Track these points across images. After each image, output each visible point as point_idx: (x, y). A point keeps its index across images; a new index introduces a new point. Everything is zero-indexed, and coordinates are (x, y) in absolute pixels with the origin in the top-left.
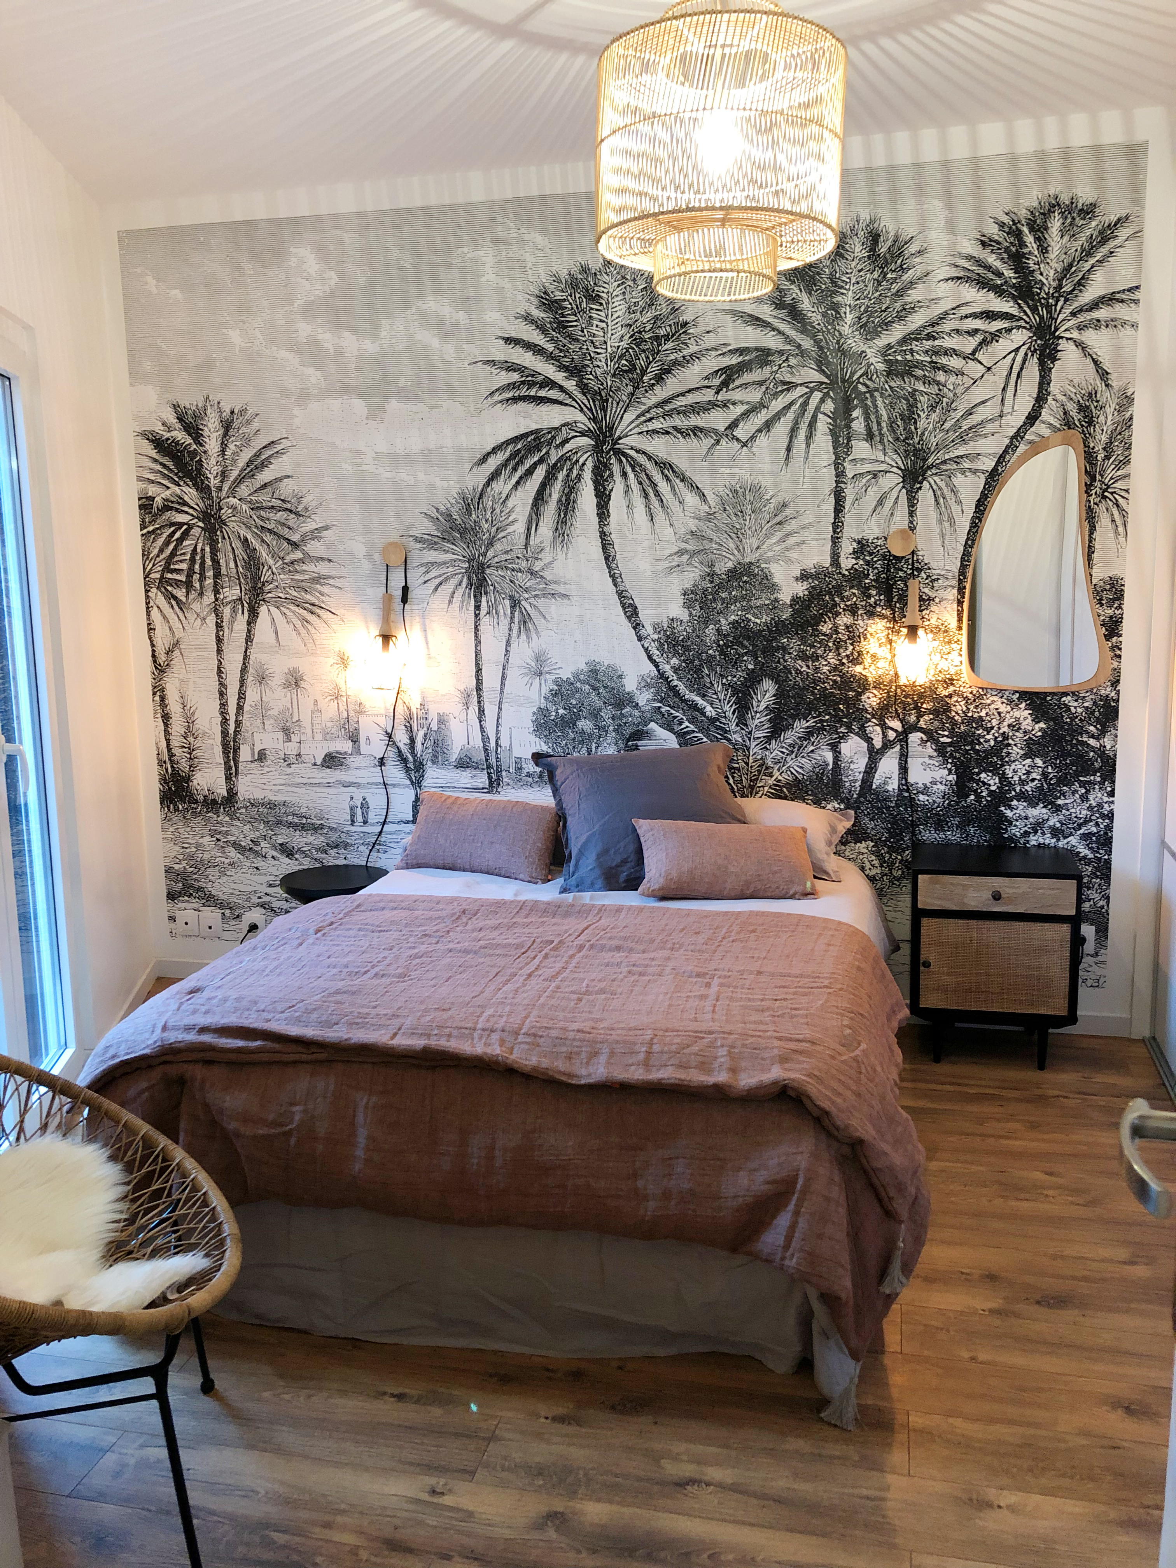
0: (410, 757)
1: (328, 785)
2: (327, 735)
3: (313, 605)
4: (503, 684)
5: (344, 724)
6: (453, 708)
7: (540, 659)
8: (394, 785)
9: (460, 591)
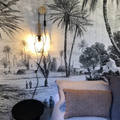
0: (44, 70)
1: (19, 79)
2: (18, 65)
3: (13, 26)
4: (72, 49)
5: (24, 62)
6: (57, 56)
7: (83, 42)
8: (40, 77)
9: (62, 23)
